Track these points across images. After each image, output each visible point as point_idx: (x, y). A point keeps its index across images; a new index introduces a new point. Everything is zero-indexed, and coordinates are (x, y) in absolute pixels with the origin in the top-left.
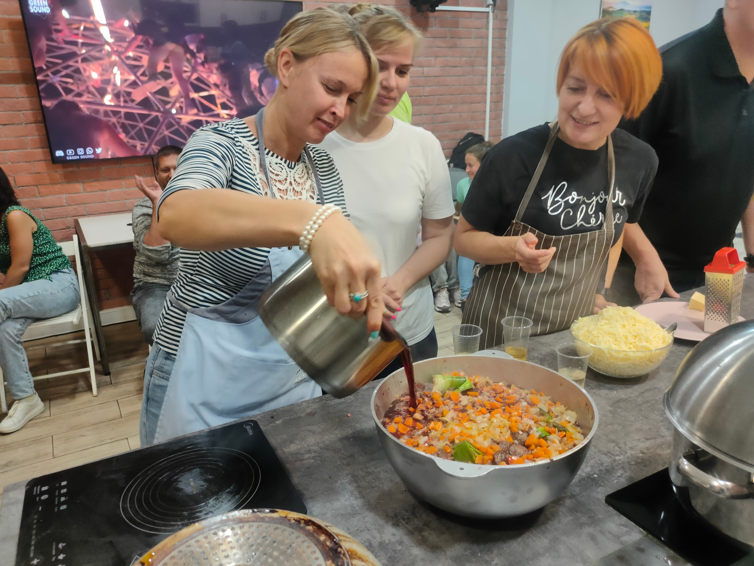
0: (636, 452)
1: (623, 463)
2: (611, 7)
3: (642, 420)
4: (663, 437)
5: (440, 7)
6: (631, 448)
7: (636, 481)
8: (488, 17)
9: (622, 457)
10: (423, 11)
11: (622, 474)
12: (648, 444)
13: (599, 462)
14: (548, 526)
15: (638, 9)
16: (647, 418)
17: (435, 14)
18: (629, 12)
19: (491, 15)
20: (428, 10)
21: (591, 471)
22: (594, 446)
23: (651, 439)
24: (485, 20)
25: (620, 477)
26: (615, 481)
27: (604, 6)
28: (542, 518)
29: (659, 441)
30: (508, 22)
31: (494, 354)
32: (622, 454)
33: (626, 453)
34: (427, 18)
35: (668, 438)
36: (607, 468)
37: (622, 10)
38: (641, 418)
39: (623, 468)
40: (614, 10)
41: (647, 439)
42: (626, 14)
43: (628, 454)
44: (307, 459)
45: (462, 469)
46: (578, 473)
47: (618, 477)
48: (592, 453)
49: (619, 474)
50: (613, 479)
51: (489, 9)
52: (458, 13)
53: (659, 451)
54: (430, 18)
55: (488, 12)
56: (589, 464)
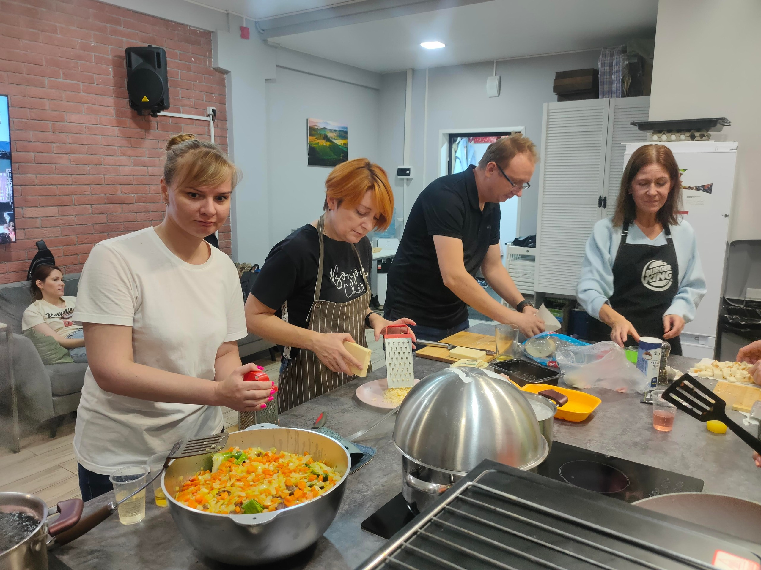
0: (378, 486)
1: (370, 496)
2: (316, 126)
3: (379, 462)
4: (396, 471)
5: (162, 113)
6: (375, 484)
7: (380, 507)
8: (209, 125)
9: (369, 492)
10: (144, 115)
11: (371, 505)
12: (386, 478)
13: (353, 500)
14: (322, 557)
15: (337, 129)
16: (383, 460)
17: (157, 118)
18: (331, 131)
19: (212, 123)
20: (149, 114)
21: (348, 508)
22: (348, 489)
23: (388, 474)
24: (206, 127)
25: (370, 507)
26: (367, 511)
27: (310, 124)
28: (316, 552)
29: (393, 475)
30: (228, 131)
31: (263, 426)
32: (368, 490)
33: (372, 489)
34: (148, 122)
35: (399, 471)
36: (360, 503)
37: (325, 128)
38: (379, 460)
39: (371, 500)
40: (319, 128)
41: (385, 475)
42: (328, 132)
43: (373, 489)
44: (90, 560)
45: (255, 518)
46: (339, 511)
47: (368, 507)
48: (347, 494)
49: (368, 505)
50: (365, 510)
51: (210, 119)
52: (179, 119)
53: (394, 482)
54: (152, 121)
55: (209, 121)
56: (346, 503)
